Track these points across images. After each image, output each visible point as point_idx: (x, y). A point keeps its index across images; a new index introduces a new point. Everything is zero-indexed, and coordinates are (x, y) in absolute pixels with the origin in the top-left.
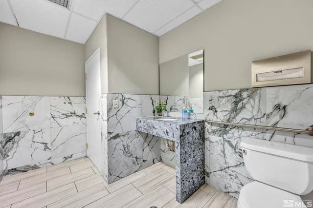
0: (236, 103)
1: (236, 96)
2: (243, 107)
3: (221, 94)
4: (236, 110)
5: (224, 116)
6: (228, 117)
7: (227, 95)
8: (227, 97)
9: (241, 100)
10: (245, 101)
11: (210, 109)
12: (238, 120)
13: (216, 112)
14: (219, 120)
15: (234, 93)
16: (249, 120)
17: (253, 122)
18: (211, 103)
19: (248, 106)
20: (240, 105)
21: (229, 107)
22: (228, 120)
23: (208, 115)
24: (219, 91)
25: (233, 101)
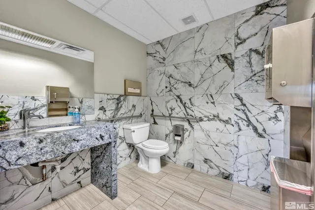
0: (118, 104)
1: (118, 99)
2: (121, 107)
3: (109, 97)
4: (118, 109)
5: (111, 114)
6: (113, 114)
7: (113, 98)
8: (113, 99)
9: (120, 102)
10: (122, 103)
11: (100, 109)
12: (119, 115)
13: (105, 111)
14: (107, 118)
15: (116, 97)
16: (124, 114)
17: (125, 116)
18: (101, 104)
19: (123, 106)
20: (120, 105)
21: (114, 107)
22: (113, 117)
23: (99, 115)
24: (108, 94)
25: (116, 102)
